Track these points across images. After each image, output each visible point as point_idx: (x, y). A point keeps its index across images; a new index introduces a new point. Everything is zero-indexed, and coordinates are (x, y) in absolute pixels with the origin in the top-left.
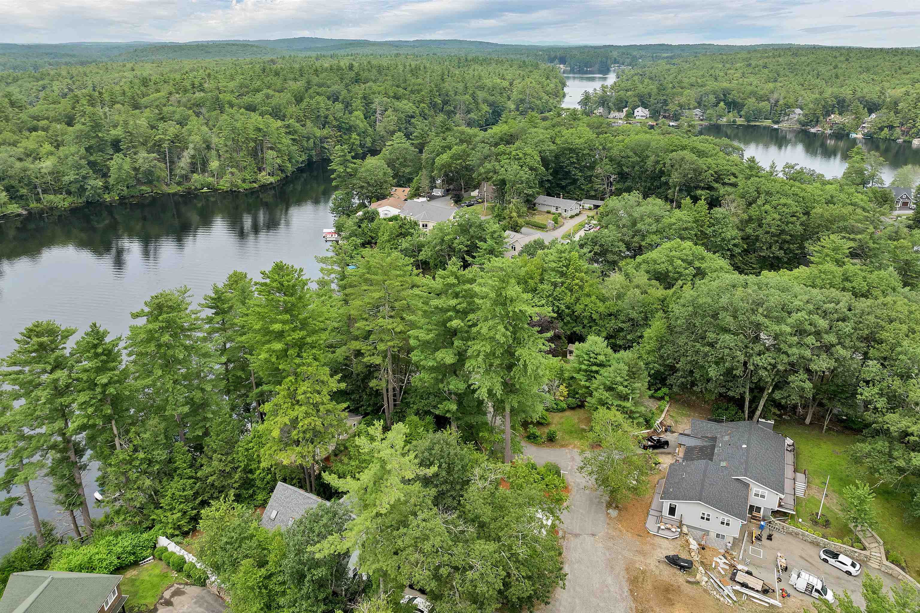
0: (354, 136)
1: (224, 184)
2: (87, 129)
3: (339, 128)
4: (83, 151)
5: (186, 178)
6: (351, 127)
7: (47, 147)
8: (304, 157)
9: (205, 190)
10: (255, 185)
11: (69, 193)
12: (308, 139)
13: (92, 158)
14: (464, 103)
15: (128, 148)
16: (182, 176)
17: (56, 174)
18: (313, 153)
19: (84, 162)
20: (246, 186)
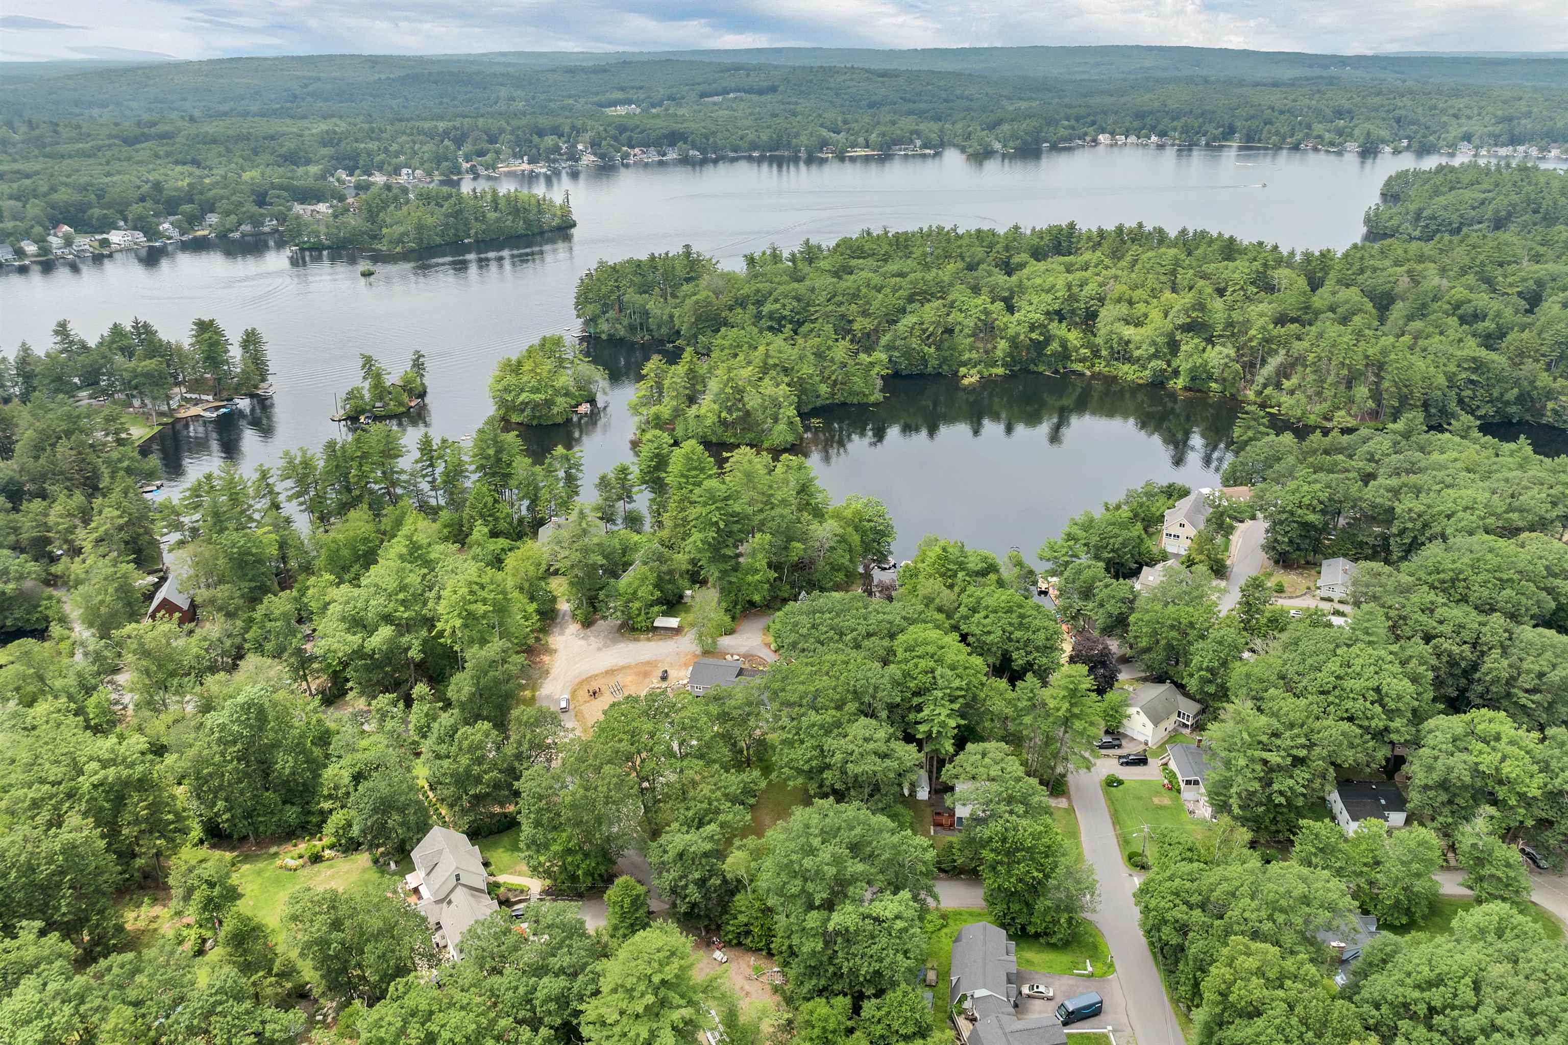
11: (1143, 366)
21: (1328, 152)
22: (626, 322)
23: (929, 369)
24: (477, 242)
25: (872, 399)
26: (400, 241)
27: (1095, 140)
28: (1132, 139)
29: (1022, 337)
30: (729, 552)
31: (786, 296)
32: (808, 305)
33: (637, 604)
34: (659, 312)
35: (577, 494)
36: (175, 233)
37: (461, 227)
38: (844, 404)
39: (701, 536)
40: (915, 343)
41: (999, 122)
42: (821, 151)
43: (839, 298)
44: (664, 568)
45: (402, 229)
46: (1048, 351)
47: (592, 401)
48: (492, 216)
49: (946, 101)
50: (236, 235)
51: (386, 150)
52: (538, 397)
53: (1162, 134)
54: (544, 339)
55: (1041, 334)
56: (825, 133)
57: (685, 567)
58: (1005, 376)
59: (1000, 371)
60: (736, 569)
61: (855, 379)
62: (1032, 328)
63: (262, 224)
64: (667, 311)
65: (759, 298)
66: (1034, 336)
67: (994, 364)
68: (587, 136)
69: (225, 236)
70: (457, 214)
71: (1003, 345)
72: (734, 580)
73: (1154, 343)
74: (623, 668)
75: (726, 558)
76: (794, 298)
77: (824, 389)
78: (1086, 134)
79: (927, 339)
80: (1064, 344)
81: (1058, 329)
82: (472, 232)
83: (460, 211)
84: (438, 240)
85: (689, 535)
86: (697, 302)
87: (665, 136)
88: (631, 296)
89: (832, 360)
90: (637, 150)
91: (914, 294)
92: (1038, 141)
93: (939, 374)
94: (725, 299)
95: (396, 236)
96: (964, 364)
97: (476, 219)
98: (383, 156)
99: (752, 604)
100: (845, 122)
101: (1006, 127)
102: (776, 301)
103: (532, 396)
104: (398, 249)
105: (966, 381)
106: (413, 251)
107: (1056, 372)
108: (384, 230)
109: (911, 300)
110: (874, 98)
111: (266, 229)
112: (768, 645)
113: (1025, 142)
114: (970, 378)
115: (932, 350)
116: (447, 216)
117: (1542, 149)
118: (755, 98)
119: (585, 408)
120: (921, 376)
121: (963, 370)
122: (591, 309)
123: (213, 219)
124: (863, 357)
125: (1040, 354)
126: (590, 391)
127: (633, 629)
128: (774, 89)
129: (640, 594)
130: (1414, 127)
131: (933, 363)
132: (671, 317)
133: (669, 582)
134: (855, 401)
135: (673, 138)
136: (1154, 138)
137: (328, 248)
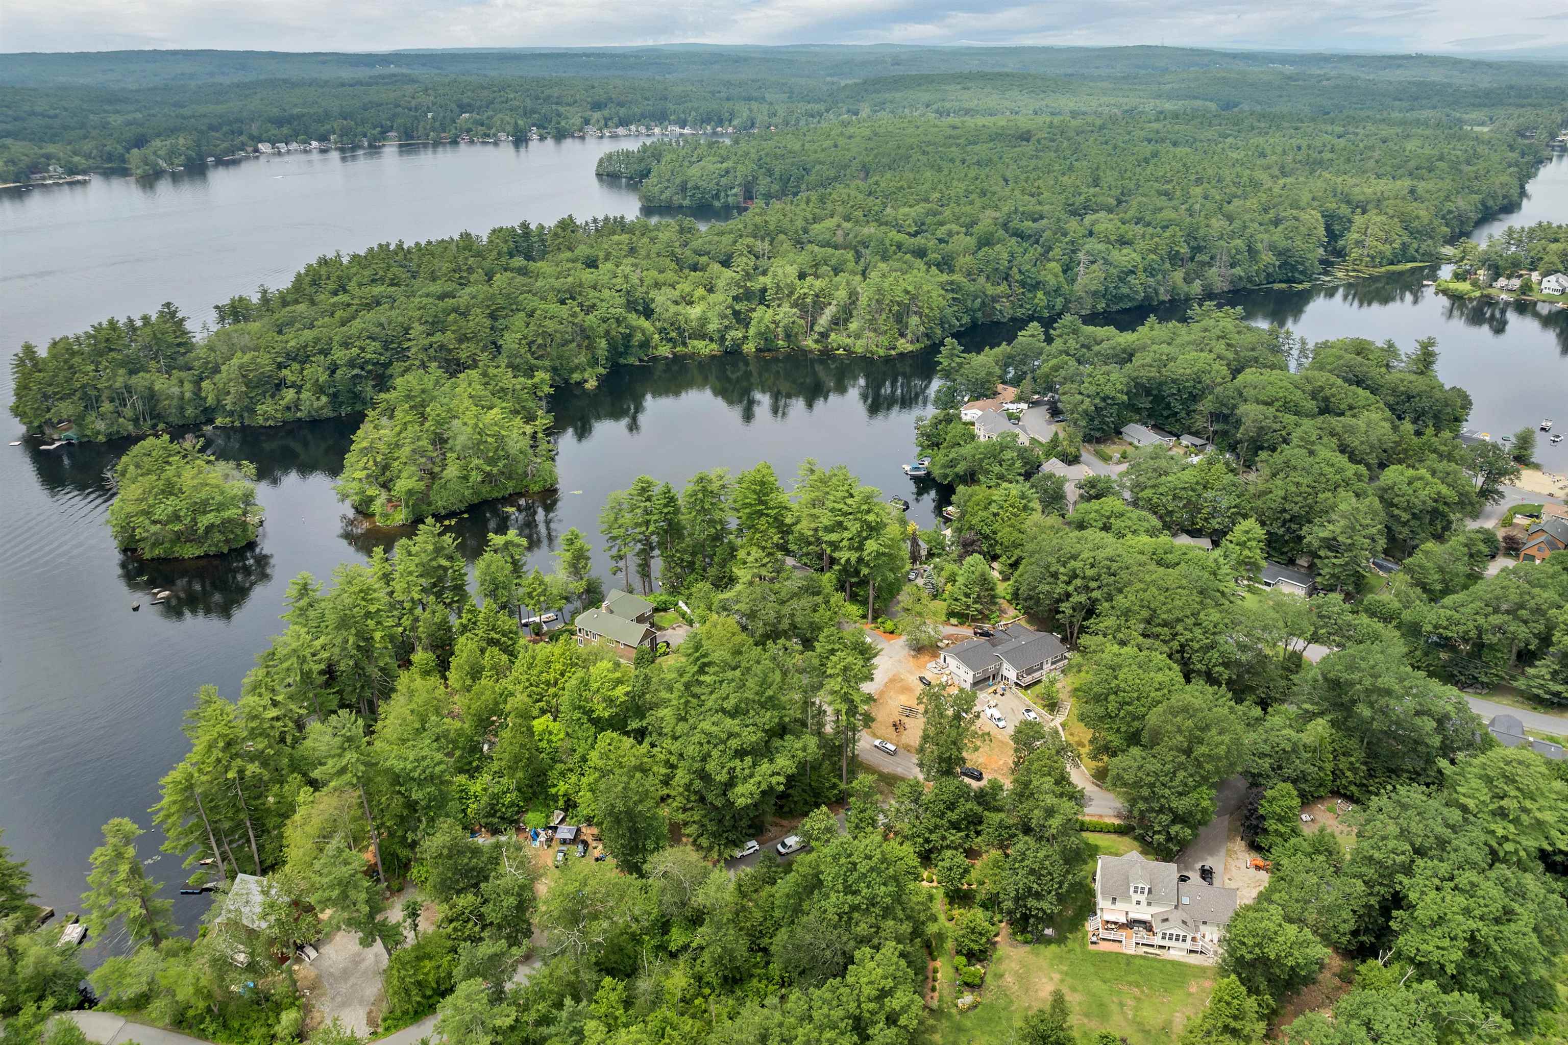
0: (1040, 294)
1: (859, 347)
2: (738, 277)
3: (1023, 284)
4: (730, 300)
5: (824, 335)
6: (1038, 283)
7: (701, 291)
8: (966, 319)
9: (841, 351)
10: (893, 352)
11: (711, 340)
12: (976, 297)
13: (737, 308)
14: (1229, 251)
15: (773, 300)
16: (821, 334)
17: (704, 320)
18: (979, 314)
19: (729, 311)
20: (881, 352)
21: (484, 143)
27: (256, 150)
28: (294, 146)
46: (635, 342)
49: (15, 119)
53: (323, 138)
55: (626, 327)
62: (619, 323)
65: (323, 346)
66: (622, 330)
73: (724, 316)
81: (634, 320)
92: (202, 157)
102: (347, 345)
105: (587, 386)
113: (189, 158)
114: (591, 382)
117: (648, 128)
125: (628, 347)
136: (315, 144)
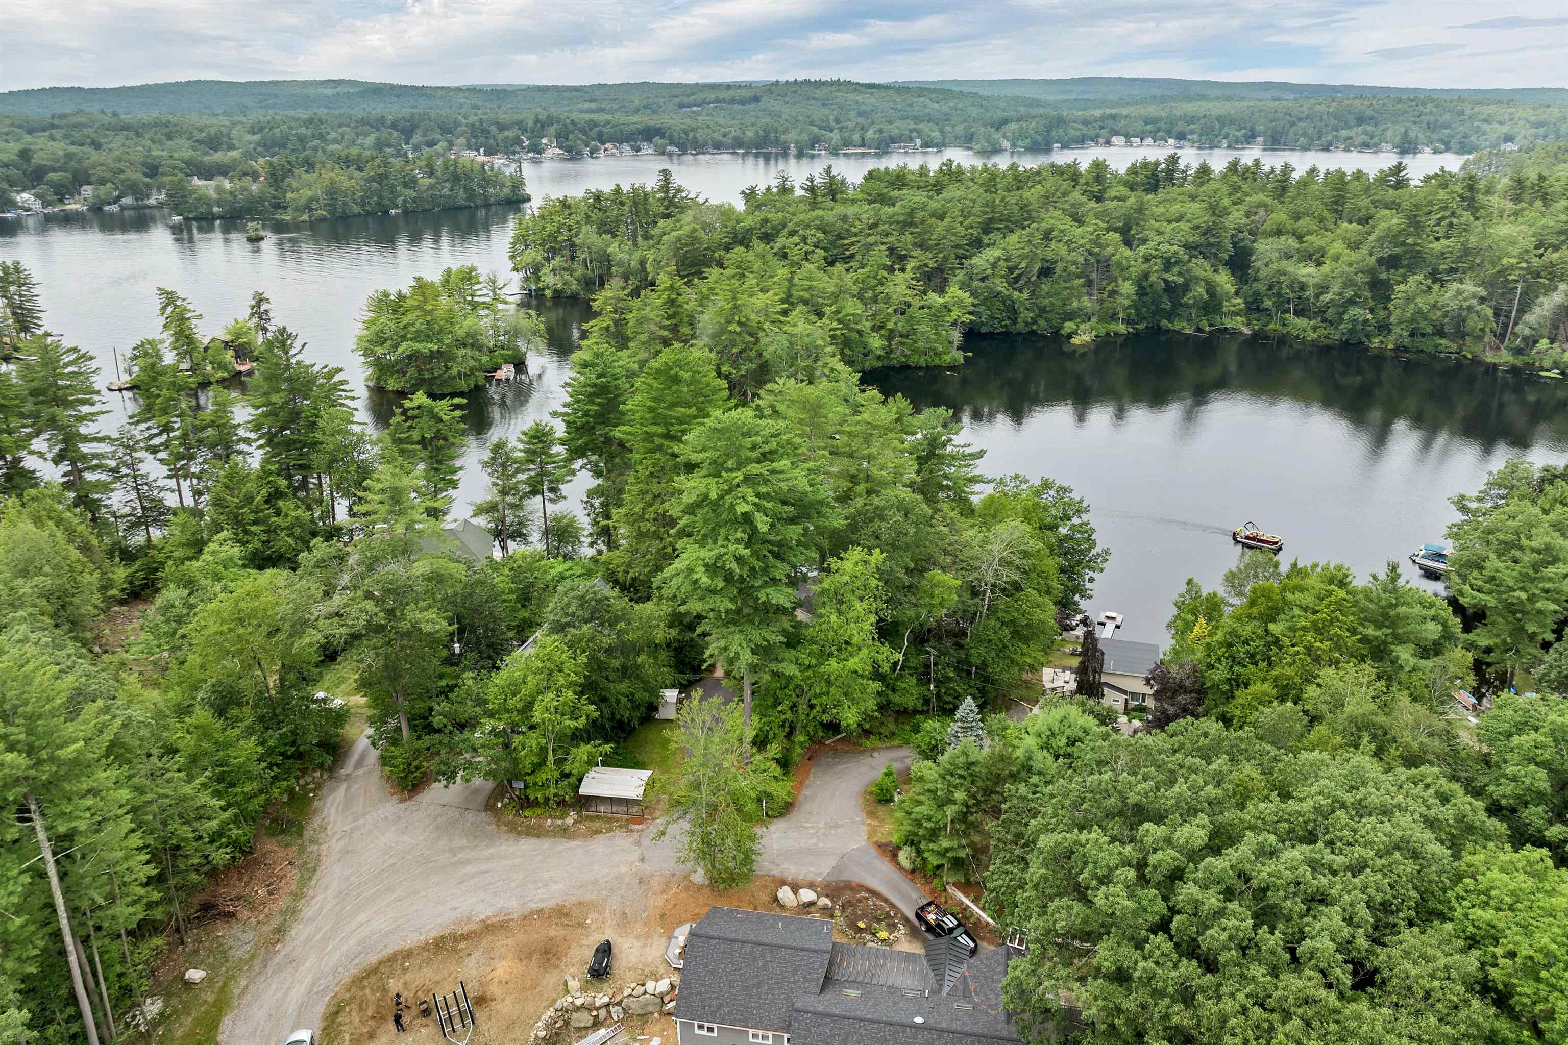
9: (1555, 373)
17: (1322, 289)
22: (580, 271)
23: (1020, 326)
24: (406, 212)
25: (947, 358)
26: (308, 207)
27: (1109, 142)
28: (1149, 141)
29: (1153, 278)
30: (780, 597)
31: (808, 226)
32: (840, 237)
33: (533, 740)
34: (624, 256)
35: (454, 484)
36: (37, 205)
37: (386, 193)
38: (905, 368)
39: (707, 554)
40: (1001, 286)
41: (1006, 121)
42: (813, 148)
43: (882, 227)
44: (608, 639)
45: (310, 193)
46: (1188, 299)
47: (520, 365)
48: (425, 182)
50: (115, 208)
51: (321, 137)
52: (425, 347)
53: (1180, 137)
54: (448, 272)
55: (1180, 274)
56: (815, 130)
57: (661, 634)
58: (1128, 337)
59: (1122, 328)
60: (793, 641)
61: (923, 328)
62: (1168, 265)
63: (148, 197)
64: (637, 255)
65: (768, 229)
66: (1169, 277)
67: (1113, 317)
68: (552, 130)
69: (100, 209)
70: (381, 178)
71: (1127, 288)
72: (790, 669)
73: (1349, 283)
74: (489, 928)
75: (769, 612)
76: (818, 228)
77: (876, 342)
78: (1098, 136)
79: (1014, 278)
80: (1211, 289)
81: (1201, 268)
82: (400, 200)
83: (386, 176)
84: (356, 209)
85: (674, 555)
86: (679, 239)
87: (640, 132)
88: (588, 236)
89: (888, 299)
90: (608, 145)
91: (991, 220)
92: (1049, 143)
93: (1033, 332)
94: (718, 235)
95: (302, 202)
96: (1070, 316)
97: (406, 185)
98: (316, 142)
99: (833, 727)
100: (837, 121)
101: (1013, 126)
102: (792, 233)
103: (417, 346)
104: (305, 217)
105: (1076, 341)
106: (323, 220)
107: (1199, 330)
108: (289, 195)
109: (987, 231)
110: (863, 108)
111: (152, 201)
112: (891, 852)
113: (1034, 142)
114: (1083, 337)
115: (1025, 296)
116: (371, 179)
118: (737, 107)
119: (507, 371)
120: (1006, 335)
121: (1069, 326)
122: (533, 255)
123: (87, 191)
124: (934, 298)
125: (1177, 305)
126: (516, 349)
127: (526, 803)
128: (756, 99)
129: (538, 715)
130: (1447, 131)
131: (1026, 315)
132: (643, 263)
133: (624, 672)
134: (923, 363)
135: (649, 134)
136: (1171, 141)
137: (220, 217)
